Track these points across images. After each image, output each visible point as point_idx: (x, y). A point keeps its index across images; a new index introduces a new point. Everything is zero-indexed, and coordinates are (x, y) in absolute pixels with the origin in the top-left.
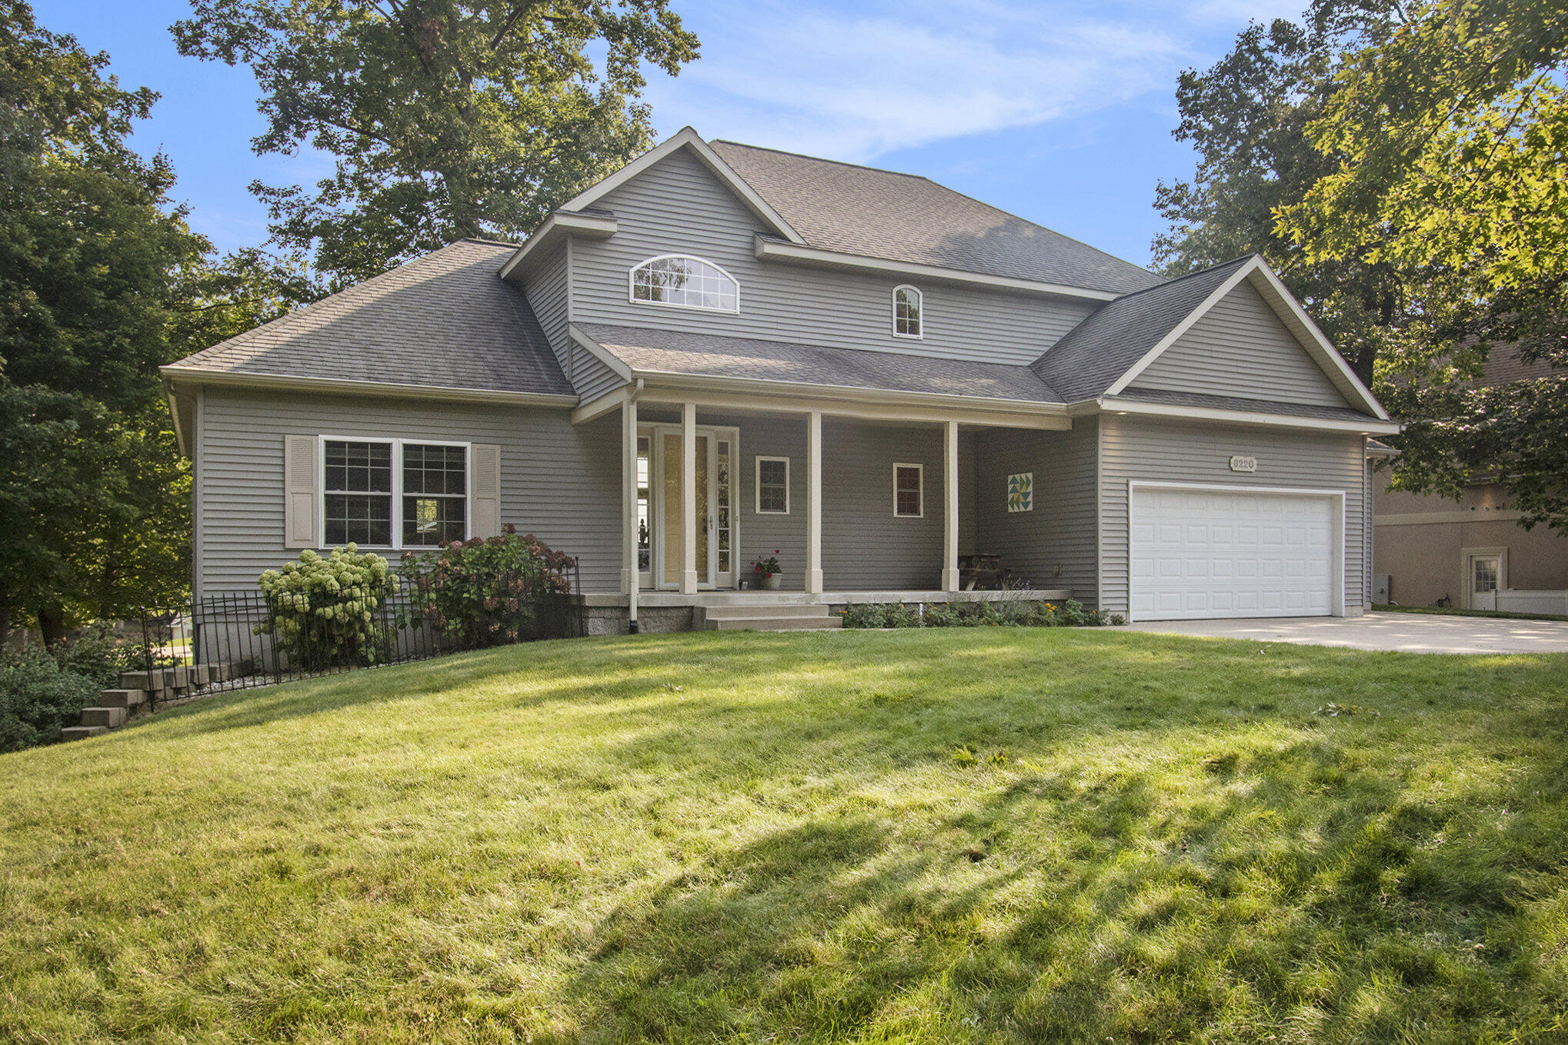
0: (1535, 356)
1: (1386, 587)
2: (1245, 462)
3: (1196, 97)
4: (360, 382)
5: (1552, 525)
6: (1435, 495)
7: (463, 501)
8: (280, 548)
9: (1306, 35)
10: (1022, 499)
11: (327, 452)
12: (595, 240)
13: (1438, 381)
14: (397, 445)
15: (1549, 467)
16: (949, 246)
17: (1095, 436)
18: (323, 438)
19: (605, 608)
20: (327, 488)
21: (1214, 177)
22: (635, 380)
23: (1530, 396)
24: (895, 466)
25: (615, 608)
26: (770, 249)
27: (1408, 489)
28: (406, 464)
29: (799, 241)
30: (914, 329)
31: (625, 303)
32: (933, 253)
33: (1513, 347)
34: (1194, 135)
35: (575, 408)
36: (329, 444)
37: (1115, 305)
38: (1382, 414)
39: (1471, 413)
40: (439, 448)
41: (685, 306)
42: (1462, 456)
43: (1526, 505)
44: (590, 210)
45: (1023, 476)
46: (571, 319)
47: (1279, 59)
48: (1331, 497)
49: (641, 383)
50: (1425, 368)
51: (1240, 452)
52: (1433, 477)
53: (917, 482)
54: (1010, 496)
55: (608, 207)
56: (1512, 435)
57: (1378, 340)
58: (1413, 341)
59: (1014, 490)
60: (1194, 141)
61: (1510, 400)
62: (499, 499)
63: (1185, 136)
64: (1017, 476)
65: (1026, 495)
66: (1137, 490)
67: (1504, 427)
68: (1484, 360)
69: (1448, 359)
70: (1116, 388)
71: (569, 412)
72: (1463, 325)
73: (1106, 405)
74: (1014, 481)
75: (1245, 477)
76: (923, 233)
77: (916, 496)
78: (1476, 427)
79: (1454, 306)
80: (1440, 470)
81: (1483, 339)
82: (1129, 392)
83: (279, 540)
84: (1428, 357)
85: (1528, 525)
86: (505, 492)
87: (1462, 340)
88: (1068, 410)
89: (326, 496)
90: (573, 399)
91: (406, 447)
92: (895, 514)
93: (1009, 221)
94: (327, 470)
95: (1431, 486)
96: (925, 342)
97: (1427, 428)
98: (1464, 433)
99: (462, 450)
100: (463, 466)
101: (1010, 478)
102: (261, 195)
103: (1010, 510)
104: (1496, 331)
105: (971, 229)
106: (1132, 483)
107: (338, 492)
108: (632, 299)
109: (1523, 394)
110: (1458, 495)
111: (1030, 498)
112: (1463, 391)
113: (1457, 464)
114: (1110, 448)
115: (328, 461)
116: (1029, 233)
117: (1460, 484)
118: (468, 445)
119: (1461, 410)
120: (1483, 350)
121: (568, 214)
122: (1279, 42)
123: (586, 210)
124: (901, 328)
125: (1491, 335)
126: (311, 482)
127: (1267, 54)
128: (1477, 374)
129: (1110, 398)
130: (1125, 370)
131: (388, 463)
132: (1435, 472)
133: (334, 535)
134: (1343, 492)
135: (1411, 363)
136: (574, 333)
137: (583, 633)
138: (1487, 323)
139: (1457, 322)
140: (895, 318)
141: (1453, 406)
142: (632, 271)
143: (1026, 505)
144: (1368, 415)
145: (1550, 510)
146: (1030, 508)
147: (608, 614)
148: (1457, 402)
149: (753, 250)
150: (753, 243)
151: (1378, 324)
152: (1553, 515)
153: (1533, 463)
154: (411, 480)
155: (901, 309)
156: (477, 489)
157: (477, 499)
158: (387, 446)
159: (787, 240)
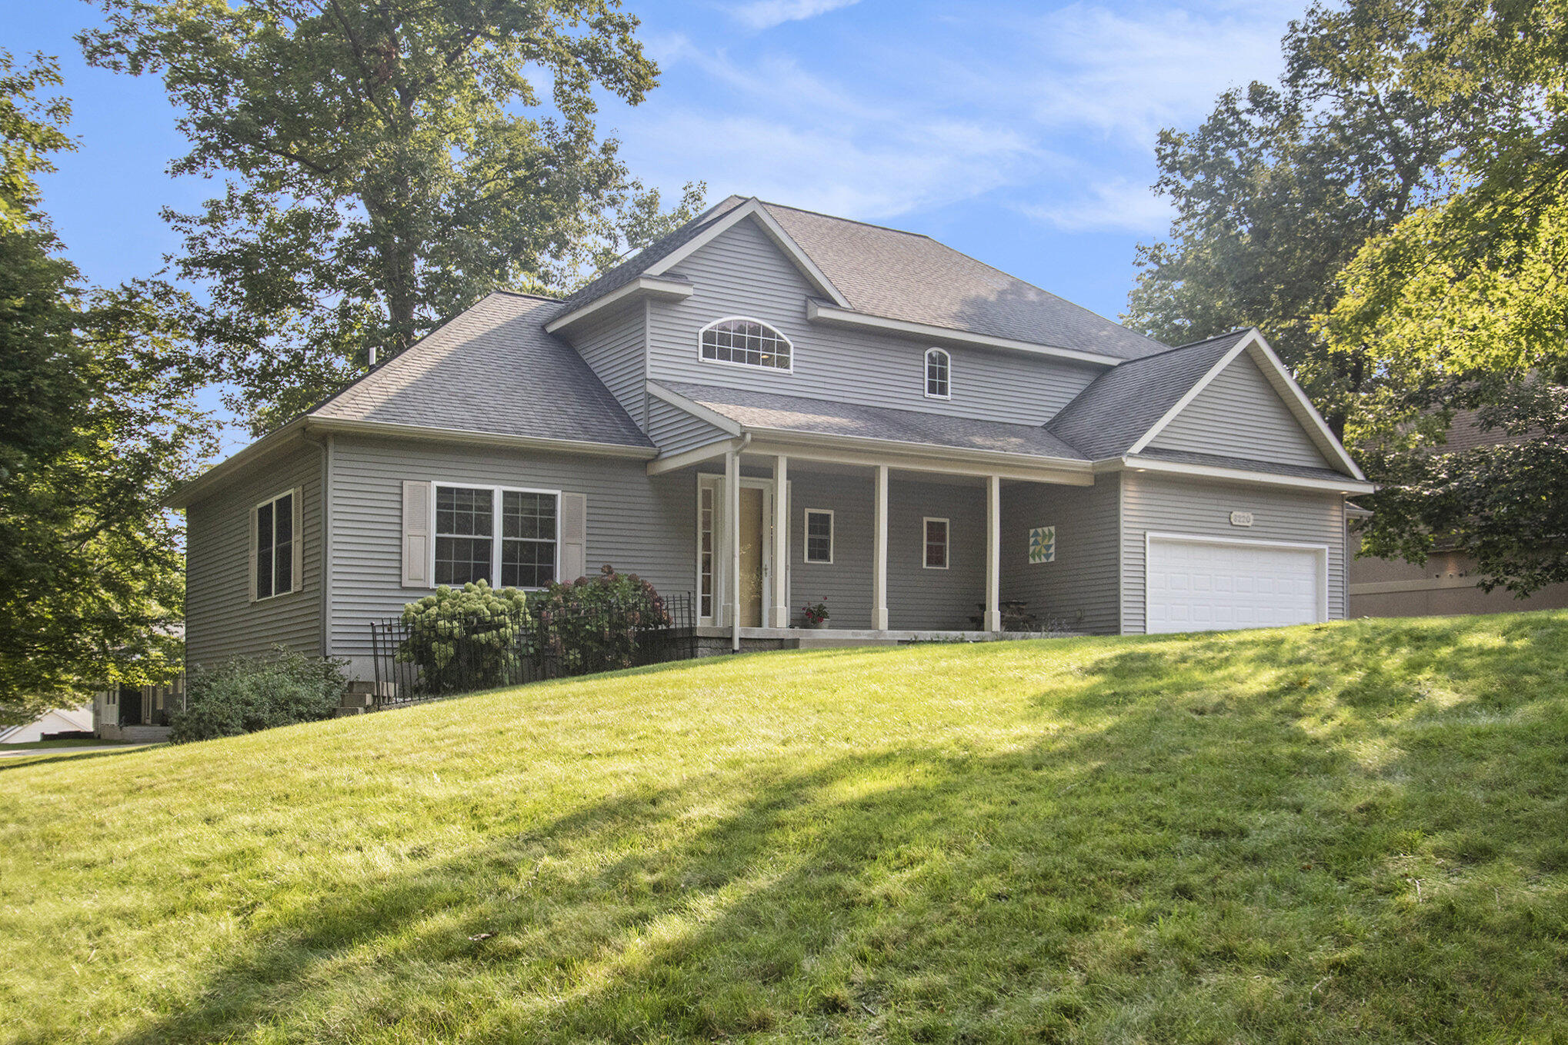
0: (1490, 424)
2: (1243, 516)
3: (1175, 154)
4: (471, 431)
5: (1510, 588)
6: (1400, 561)
7: (552, 546)
8: (397, 586)
9: (1282, 97)
10: (1044, 551)
11: (438, 497)
12: (671, 301)
13: (1403, 448)
14: (498, 491)
15: (1506, 532)
16: (969, 311)
17: (1117, 491)
18: (435, 484)
19: (711, 638)
20: (438, 531)
21: (1189, 233)
22: (744, 434)
23: (1489, 462)
24: (925, 520)
25: (719, 638)
26: (824, 313)
27: (1377, 554)
28: (505, 510)
29: (846, 305)
30: (943, 390)
31: (694, 362)
32: (956, 317)
33: (1472, 415)
34: (1172, 192)
35: (657, 458)
36: (440, 490)
37: (1119, 370)
38: (1357, 474)
39: (1434, 478)
40: (533, 496)
41: (746, 365)
42: (1427, 519)
43: (1486, 569)
44: (670, 275)
45: (1046, 529)
46: (649, 376)
47: (1256, 121)
48: (1316, 552)
49: (749, 437)
50: (1392, 434)
51: (1240, 508)
52: (1400, 542)
53: (944, 536)
54: (1031, 549)
55: (685, 272)
56: (1472, 498)
57: (1350, 406)
58: (1380, 407)
59: (1036, 543)
60: (1172, 197)
61: (1470, 465)
62: (584, 545)
63: (1162, 191)
64: (1040, 530)
65: (1048, 547)
66: (1154, 541)
67: (1464, 491)
68: (1447, 427)
69: (1413, 425)
70: (1137, 448)
71: (644, 464)
72: (1428, 392)
73: (1130, 463)
74: (1036, 534)
75: (1243, 530)
76: (943, 297)
77: (942, 549)
78: (1440, 491)
79: (1419, 373)
80: (1406, 536)
81: (1446, 407)
82: (1148, 451)
83: (396, 579)
84: (1395, 423)
85: (1488, 588)
86: (591, 538)
87: (1427, 407)
88: (1094, 467)
89: (438, 539)
90: (650, 450)
91: (505, 493)
92: (925, 566)
93: (1012, 284)
94: (438, 514)
95: (1398, 552)
96: (955, 402)
97: (1395, 492)
98: (1429, 496)
99: (554, 496)
100: (554, 512)
101: (1032, 531)
102: (173, 222)
103: (1031, 561)
104: (1458, 399)
105: (983, 292)
106: (1149, 535)
107: (447, 535)
108: (701, 358)
109: (1481, 460)
110: (1422, 560)
111: (1052, 550)
112: (1428, 457)
113: (1422, 528)
114: (1131, 502)
115: (439, 506)
116: (1032, 296)
117: (1425, 548)
118: (558, 492)
119: (1426, 475)
120: (1447, 417)
121: (650, 278)
122: (1257, 104)
123: (664, 274)
124: (932, 390)
125: (1453, 402)
126: (425, 525)
127: (1244, 117)
128: (1440, 440)
129: (1131, 456)
130: (1145, 431)
131: (490, 508)
132: (1401, 537)
133: (443, 575)
134: (1326, 547)
135: (1379, 430)
136: (652, 388)
138: (1449, 392)
139: (1423, 390)
140: (927, 379)
141: (1418, 471)
142: (702, 331)
143: (1048, 556)
144: (1346, 474)
145: (1507, 573)
146: (1052, 559)
147: (713, 644)
148: (1422, 468)
149: (805, 313)
150: (806, 307)
151: (1350, 391)
152: (1511, 579)
153: (1491, 528)
154: (509, 527)
155: (932, 371)
156: (568, 533)
157: (565, 544)
158: (490, 493)
159: (837, 304)
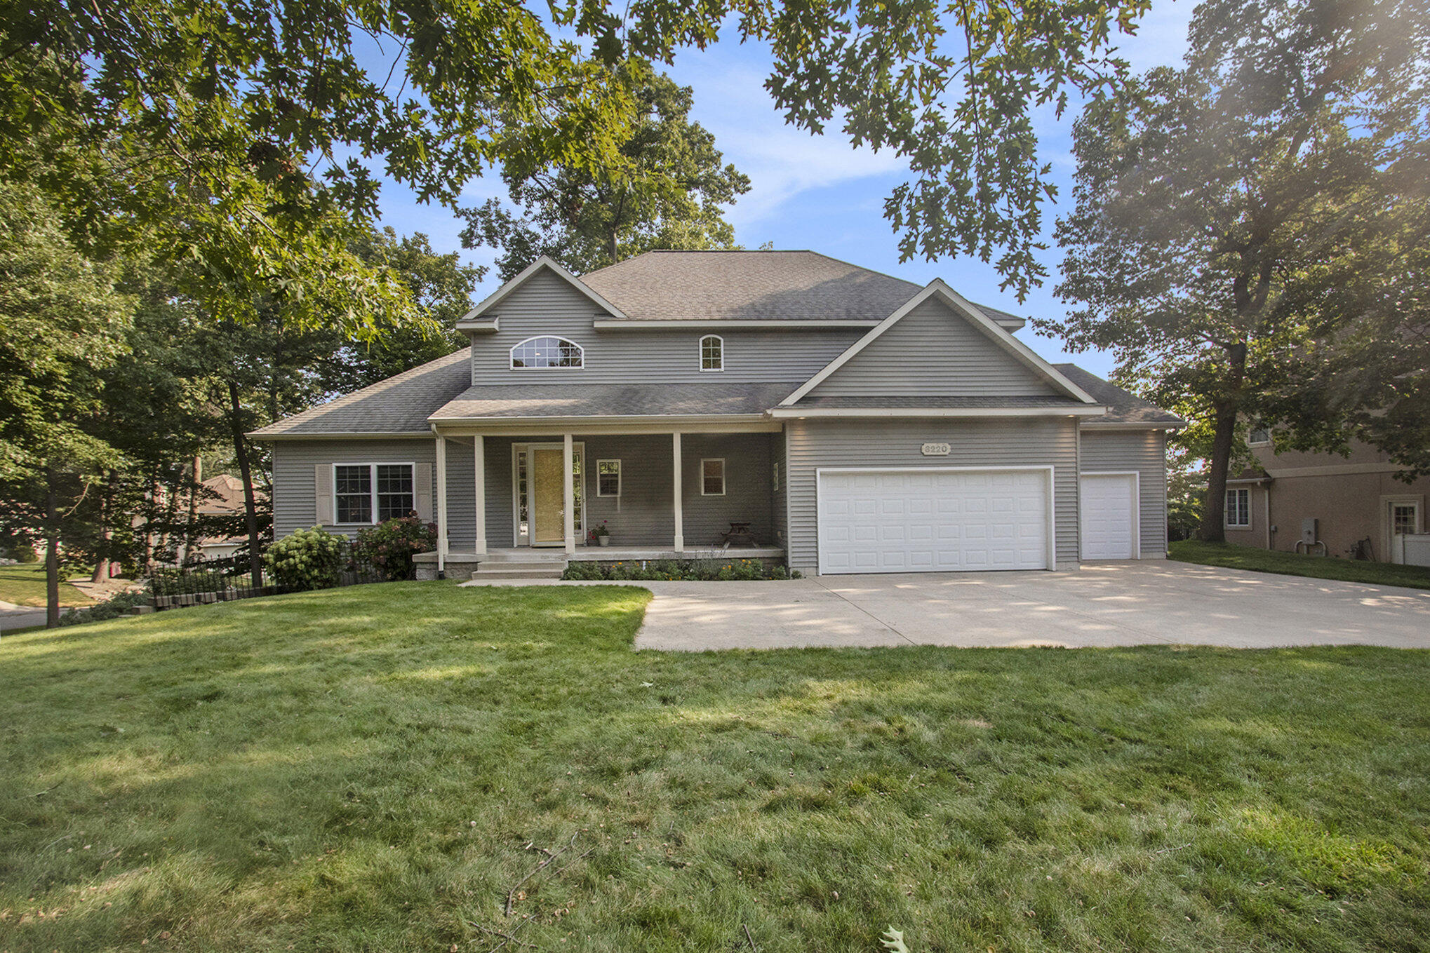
1: (1312, 530)
2: (937, 447)
7: (410, 496)
10: (776, 481)
11: (337, 472)
12: (487, 334)
14: (374, 466)
18: (335, 465)
20: (338, 492)
22: (431, 425)
24: (703, 461)
25: (431, 563)
26: (605, 324)
28: (379, 477)
29: (622, 316)
30: (717, 365)
31: (508, 371)
36: (338, 468)
38: (1087, 398)
40: (397, 467)
41: (536, 368)
44: (481, 318)
46: (472, 383)
48: (1043, 471)
51: (931, 440)
53: (720, 471)
55: (495, 313)
62: (429, 495)
66: (825, 476)
70: (790, 400)
75: (938, 460)
77: (719, 480)
82: (804, 401)
83: (314, 521)
89: (337, 496)
91: (379, 467)
92: (703, 494)
94: (337, 482)
96: (728, 372)
99: (410, 467)
100: (410, 476)
106: (819, 470)
107: (343, 494)
108: (513, 368)
114: (797, 448)
115: (338, 477)
118: (413, 464)
121: (466, 321)
123: (478, 317)
124: (707, 364)
126: (329, 489)
131: (369, 476)
133: (342, 517)
134: (1052, 467)
137: (413, 578)
140: (701, 359)
142: (512, 348)
143: (777, 485)
144: (1073, 400)
147: (427, 566)
149: (591, 326)
150: (592, 322)
154: (382, 486)
155: (706, 353)
156: (418, 489)
157: (418, 495)
158: (369, 467)
159: (612, 315)
